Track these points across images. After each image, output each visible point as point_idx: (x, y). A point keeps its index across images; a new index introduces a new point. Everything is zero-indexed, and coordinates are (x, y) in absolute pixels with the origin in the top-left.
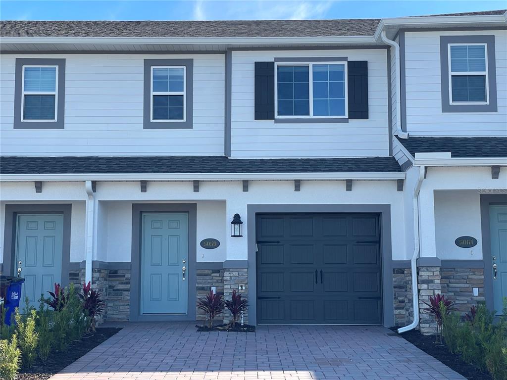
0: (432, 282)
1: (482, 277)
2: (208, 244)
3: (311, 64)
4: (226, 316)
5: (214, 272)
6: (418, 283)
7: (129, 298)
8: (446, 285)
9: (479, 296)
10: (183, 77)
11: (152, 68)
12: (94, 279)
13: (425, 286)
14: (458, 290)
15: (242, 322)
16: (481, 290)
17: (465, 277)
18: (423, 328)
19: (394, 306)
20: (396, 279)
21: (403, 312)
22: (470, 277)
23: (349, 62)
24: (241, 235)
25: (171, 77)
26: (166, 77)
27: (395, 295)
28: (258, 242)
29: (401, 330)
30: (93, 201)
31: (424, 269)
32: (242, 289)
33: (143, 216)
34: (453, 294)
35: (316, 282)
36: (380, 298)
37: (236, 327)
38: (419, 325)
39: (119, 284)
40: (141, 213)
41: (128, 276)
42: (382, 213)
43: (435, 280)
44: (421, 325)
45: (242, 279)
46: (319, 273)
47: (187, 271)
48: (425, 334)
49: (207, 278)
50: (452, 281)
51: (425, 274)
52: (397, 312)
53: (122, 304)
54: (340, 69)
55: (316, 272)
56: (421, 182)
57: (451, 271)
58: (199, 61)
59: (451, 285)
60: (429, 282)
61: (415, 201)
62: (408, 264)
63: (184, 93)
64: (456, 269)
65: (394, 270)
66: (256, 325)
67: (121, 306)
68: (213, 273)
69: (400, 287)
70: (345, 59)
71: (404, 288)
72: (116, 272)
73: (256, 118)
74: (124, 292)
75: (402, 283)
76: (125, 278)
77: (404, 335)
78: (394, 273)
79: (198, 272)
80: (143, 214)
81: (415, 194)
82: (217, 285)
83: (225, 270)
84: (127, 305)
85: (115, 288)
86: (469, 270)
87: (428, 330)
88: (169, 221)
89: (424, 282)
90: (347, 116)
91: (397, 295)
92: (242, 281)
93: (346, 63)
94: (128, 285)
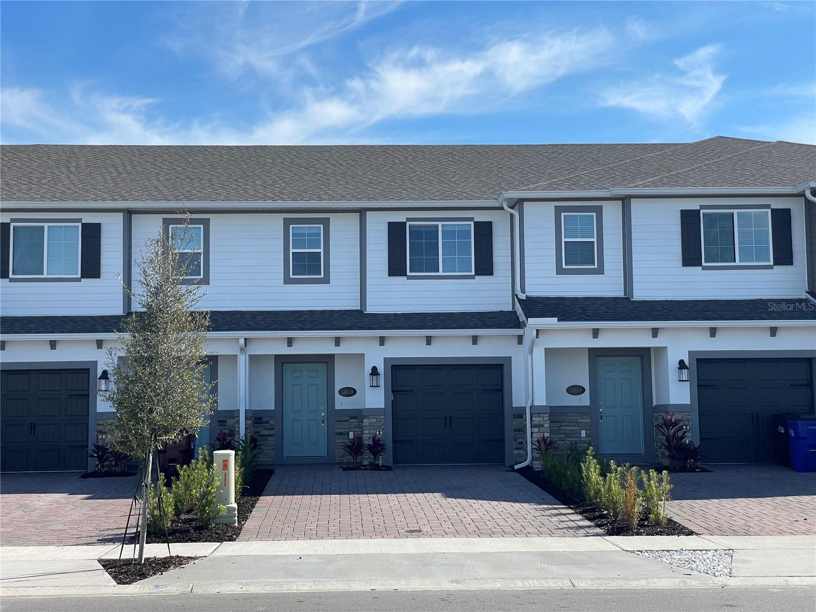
0: (542, 426)
1: (589, 421)
2: (346, 392)
3: (440, 224)
4: (367, 458)
5: (352, 418)
6: (531, 427)
7: (273, 442)
8: (557, 428)
9: (586, 437)
10: (320, 234)
11: (291, 226)
12: (247, 426)
13: (536, 430)
14: (568, 432)
15: (381, 463)
16: (588, 432)
17: (574, 421)
18: (535, 464)
19: (514, 446)
20: (516, 423)
21: (522, 452)
22: (579, 420)
23: (475, 223)
24: (378, 385)
25: (309, 235)
26: (304, 235)
27: (515, 438)
28: (393, 391)
29: (516, 467)
30: (244, 356)
31: (536, 415)
32: (379, 434)
33: (284, 367)
34: (563, 436)
35: (446, 427)
36: (502, 440)
37: (375, 467)
38: (531, 462)
39: (264, 430)
40: (283, 363)
41: (272, 422)
42: (504, 364)
43: (545, 425)
44: (534, 462)
45: (380, 424)
46: (448, 418)
47: (326, 418)
48: (536, 470)
49: (346, 423)
50: (563, 424)
51: (536, 420)
52: (516, 452)
53: (267, 448)
54: (467, 229)
55: (446, 418)
56: (533, 342)
57: (563, 416)
58: (335, 219)
59: (562, 428)
60: (539, 426)
61: (530, 357)
62: (523, 409)
63: (321, 250)
64: (567, 414)
65: (514, 415)
66: (392, 466)
67: (266, 450)
68: (350, 419)
69: (519, 430)
70: (471, 219)
71: (522, 431)
72: (261, 419)
73: (389, 275)
74: (269, 438)
75: (521, 427)
76: (269, 425)
77: (519, 471)
78: (514, 418)
79: (337, 418)
80: (284, 365)
81: (529, 351)
82: (355, 430)
83: (364, 417)
84: (271, 449)
85: (260, 434)
86: (577, 414)
87: (538, 466)
88: (309, 370)
89: (536, 426)
90: (473, 273)
91: (516, 437)
92: (379, 427)
93: (472, 223)
94: (272, 431)
